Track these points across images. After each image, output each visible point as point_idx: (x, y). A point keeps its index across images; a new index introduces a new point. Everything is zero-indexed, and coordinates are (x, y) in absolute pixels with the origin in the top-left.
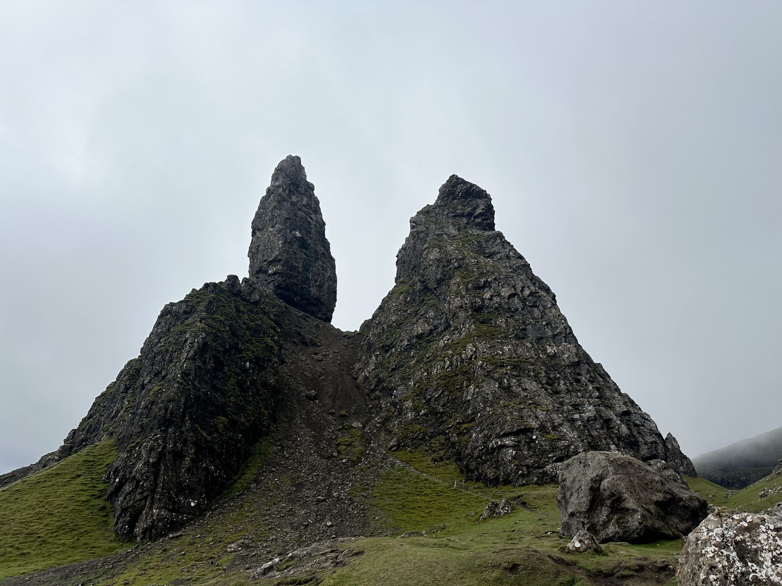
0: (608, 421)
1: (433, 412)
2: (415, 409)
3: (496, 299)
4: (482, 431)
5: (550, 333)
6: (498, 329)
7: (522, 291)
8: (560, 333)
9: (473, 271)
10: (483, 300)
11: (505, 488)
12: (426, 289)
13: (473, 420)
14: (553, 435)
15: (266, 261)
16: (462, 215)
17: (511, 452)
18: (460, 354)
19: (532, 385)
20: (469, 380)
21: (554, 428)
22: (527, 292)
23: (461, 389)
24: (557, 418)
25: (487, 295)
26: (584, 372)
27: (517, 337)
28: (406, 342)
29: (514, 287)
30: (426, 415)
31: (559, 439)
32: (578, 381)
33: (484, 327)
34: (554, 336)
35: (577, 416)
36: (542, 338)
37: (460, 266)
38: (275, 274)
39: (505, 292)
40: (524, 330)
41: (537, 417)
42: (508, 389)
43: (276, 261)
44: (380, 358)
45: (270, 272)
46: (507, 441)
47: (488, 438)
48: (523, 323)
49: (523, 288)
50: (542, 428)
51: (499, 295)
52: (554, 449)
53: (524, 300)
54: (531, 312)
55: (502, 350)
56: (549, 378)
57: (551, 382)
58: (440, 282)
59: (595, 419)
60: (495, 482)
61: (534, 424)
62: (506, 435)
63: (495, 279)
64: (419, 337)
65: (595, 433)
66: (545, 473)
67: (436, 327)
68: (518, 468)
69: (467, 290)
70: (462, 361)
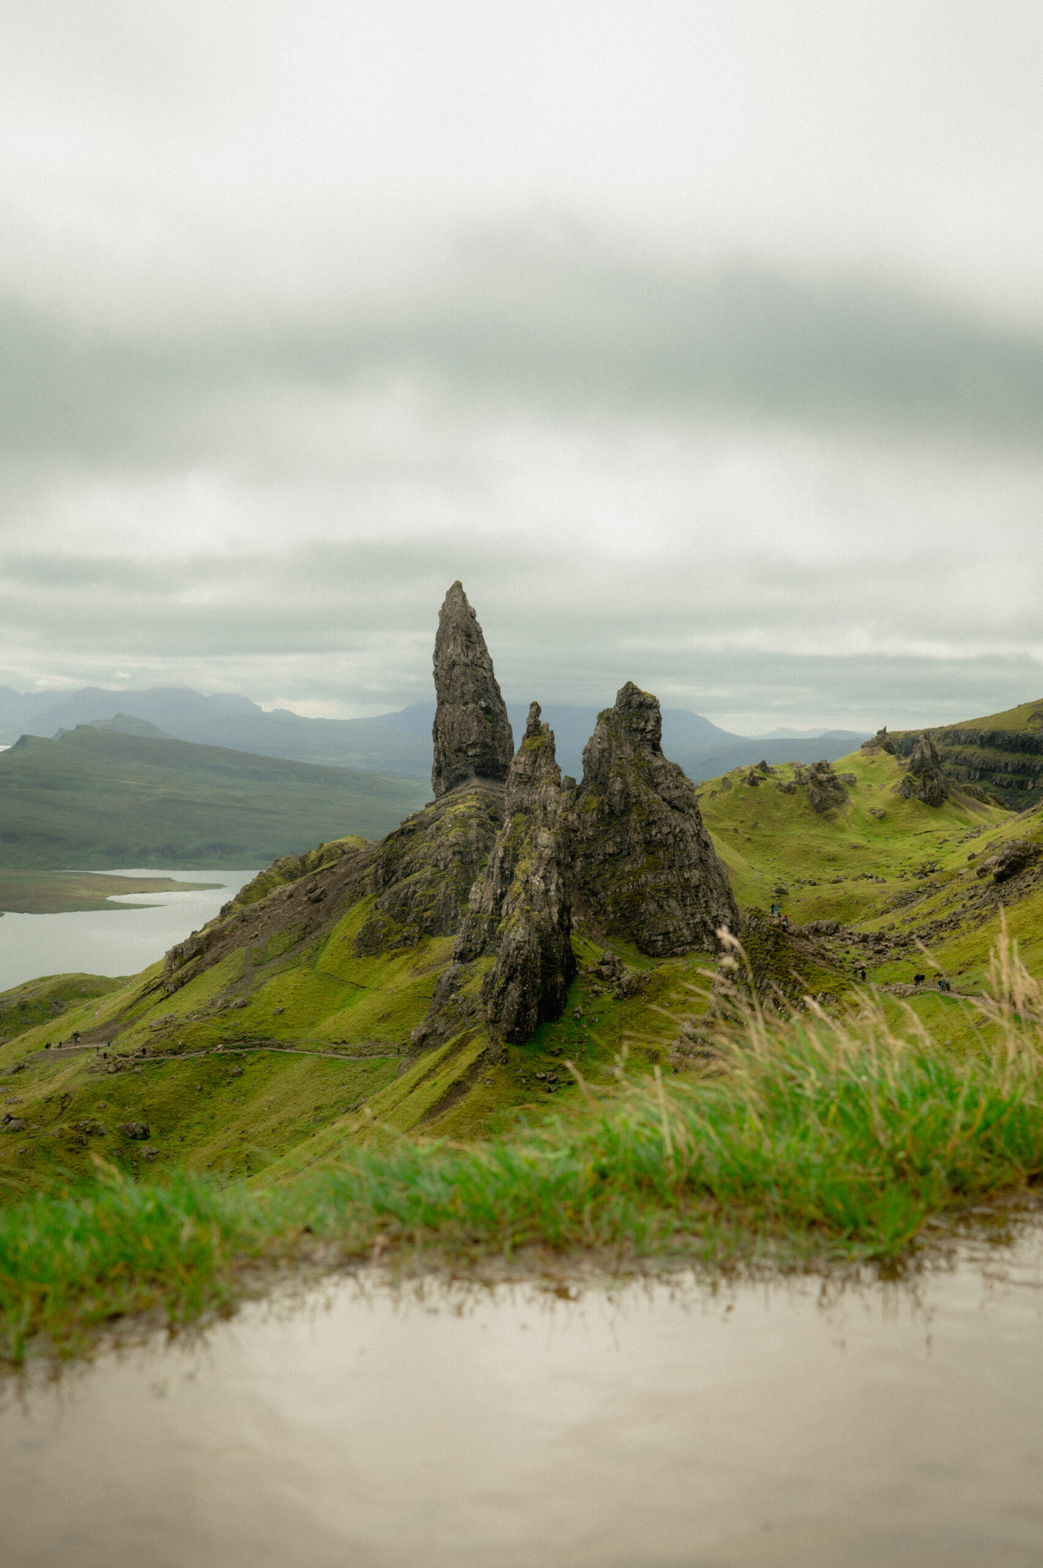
0: (705, 923)
1: (623, 915)
2: (614, 912)
3: (659, 836)
4: (648, 931)
5: (687, 863)
6: (658, 860)
7: (675, 829)
8: (693, 863)
9: (645, 809)
10: (651, 836)
11: (656, 959)
12: (612, 813)
13: (644, 923)
14: (679, 934)
15: (465, 742)
16: (636, 730)
17: (660, 943)
18: (638, 881)
19: (673, 903)
20: (642, 899)
21: (680, 930)
22: (678, 830)
23: (638, 905)
24: (682, 924)
25: (653, 833)
26: (701, 890)
27: (670, 867)
28: (601, 857)
29: (670, 826)
30: (620, 917)
31: (681, 936)
32: (697, 896)
33: (651, 859)
34: (690, 865)
35: (691, 922)
36: (682, 866)
37: (637, 802)
38: (475, 756)
39: (665, 830)
40: (674, 860)
41: (673, 925)
42: (661, 907)
43: (474, 745)
44: (584, 863)
45: (470, 754)
46: (660, 938)
47: (651, 935)
48: (674, 855)
49: (675, 826)
50: (675, 931)
51: (661, 832)
52: (678, 941)
53: (675, 836)
54: (678, 845)
55: (660, 878)
56: (683, 897)
57: (684, 899)
58: (623, 812)
59: (700, 922)
60: (653, 956)
61: (671, 929)
62: (659, 935)
63: (659, 819)
64: (610, 855)
65: (698, 930)
66: (673, 952)
67: (621, 851)
68: (663, 950)
69: (641, 827)
70: (639, 886)
